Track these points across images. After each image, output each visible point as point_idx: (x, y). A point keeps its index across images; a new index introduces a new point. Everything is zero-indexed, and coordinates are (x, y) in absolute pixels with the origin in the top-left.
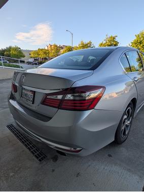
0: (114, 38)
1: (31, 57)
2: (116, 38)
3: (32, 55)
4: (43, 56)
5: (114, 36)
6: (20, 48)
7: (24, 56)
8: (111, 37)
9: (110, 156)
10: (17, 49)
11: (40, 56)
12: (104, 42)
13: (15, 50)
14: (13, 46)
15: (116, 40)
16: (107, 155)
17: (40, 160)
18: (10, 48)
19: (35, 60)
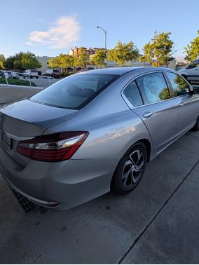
0: (166, 36)
1: (50, 68)
2: (169, 36)
3: (51, 65)
4: (65, 65)
5: (165, 33)
6: (34, 55)
7: (40, 66)
8: (162, 35)
9: (108, 208)
10: (30, 56)
11: (61, 66)
12: (152, 43)
13: (28, 57)
14: (25, 52)
15: (169, 39)
16: (104, 207)
17: (27, 212)
18: (21, 54)
19: (54, 71)
